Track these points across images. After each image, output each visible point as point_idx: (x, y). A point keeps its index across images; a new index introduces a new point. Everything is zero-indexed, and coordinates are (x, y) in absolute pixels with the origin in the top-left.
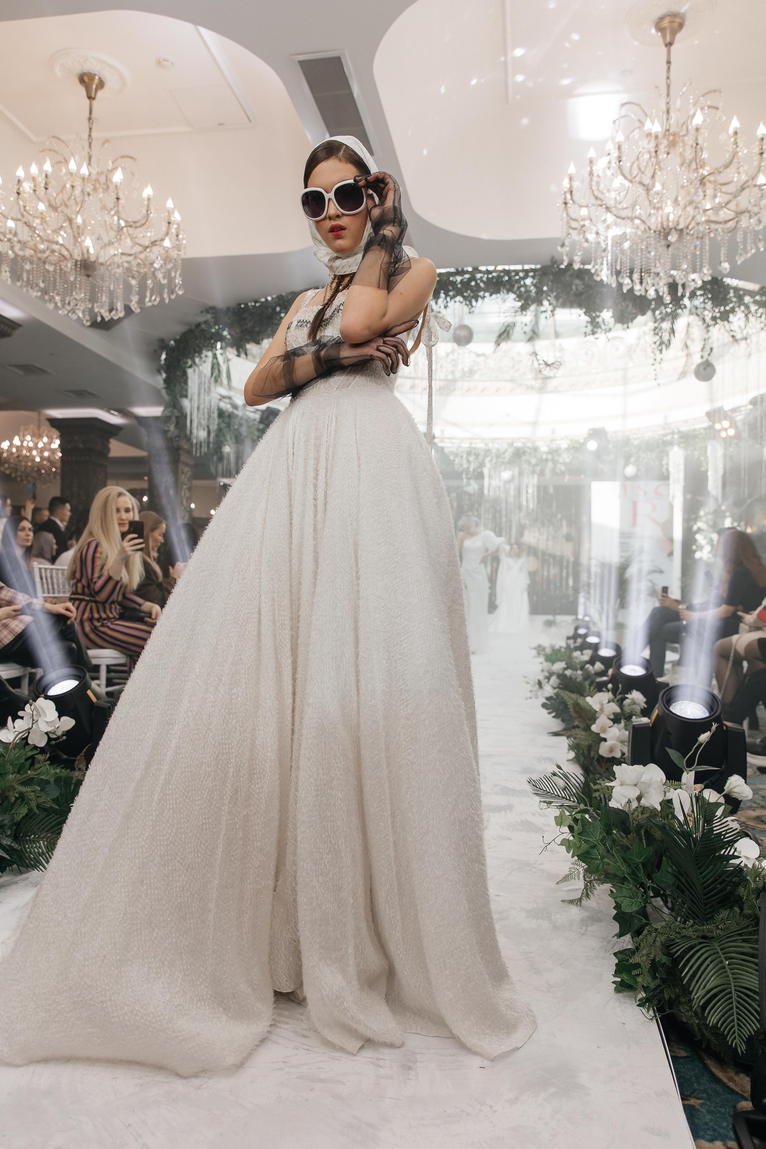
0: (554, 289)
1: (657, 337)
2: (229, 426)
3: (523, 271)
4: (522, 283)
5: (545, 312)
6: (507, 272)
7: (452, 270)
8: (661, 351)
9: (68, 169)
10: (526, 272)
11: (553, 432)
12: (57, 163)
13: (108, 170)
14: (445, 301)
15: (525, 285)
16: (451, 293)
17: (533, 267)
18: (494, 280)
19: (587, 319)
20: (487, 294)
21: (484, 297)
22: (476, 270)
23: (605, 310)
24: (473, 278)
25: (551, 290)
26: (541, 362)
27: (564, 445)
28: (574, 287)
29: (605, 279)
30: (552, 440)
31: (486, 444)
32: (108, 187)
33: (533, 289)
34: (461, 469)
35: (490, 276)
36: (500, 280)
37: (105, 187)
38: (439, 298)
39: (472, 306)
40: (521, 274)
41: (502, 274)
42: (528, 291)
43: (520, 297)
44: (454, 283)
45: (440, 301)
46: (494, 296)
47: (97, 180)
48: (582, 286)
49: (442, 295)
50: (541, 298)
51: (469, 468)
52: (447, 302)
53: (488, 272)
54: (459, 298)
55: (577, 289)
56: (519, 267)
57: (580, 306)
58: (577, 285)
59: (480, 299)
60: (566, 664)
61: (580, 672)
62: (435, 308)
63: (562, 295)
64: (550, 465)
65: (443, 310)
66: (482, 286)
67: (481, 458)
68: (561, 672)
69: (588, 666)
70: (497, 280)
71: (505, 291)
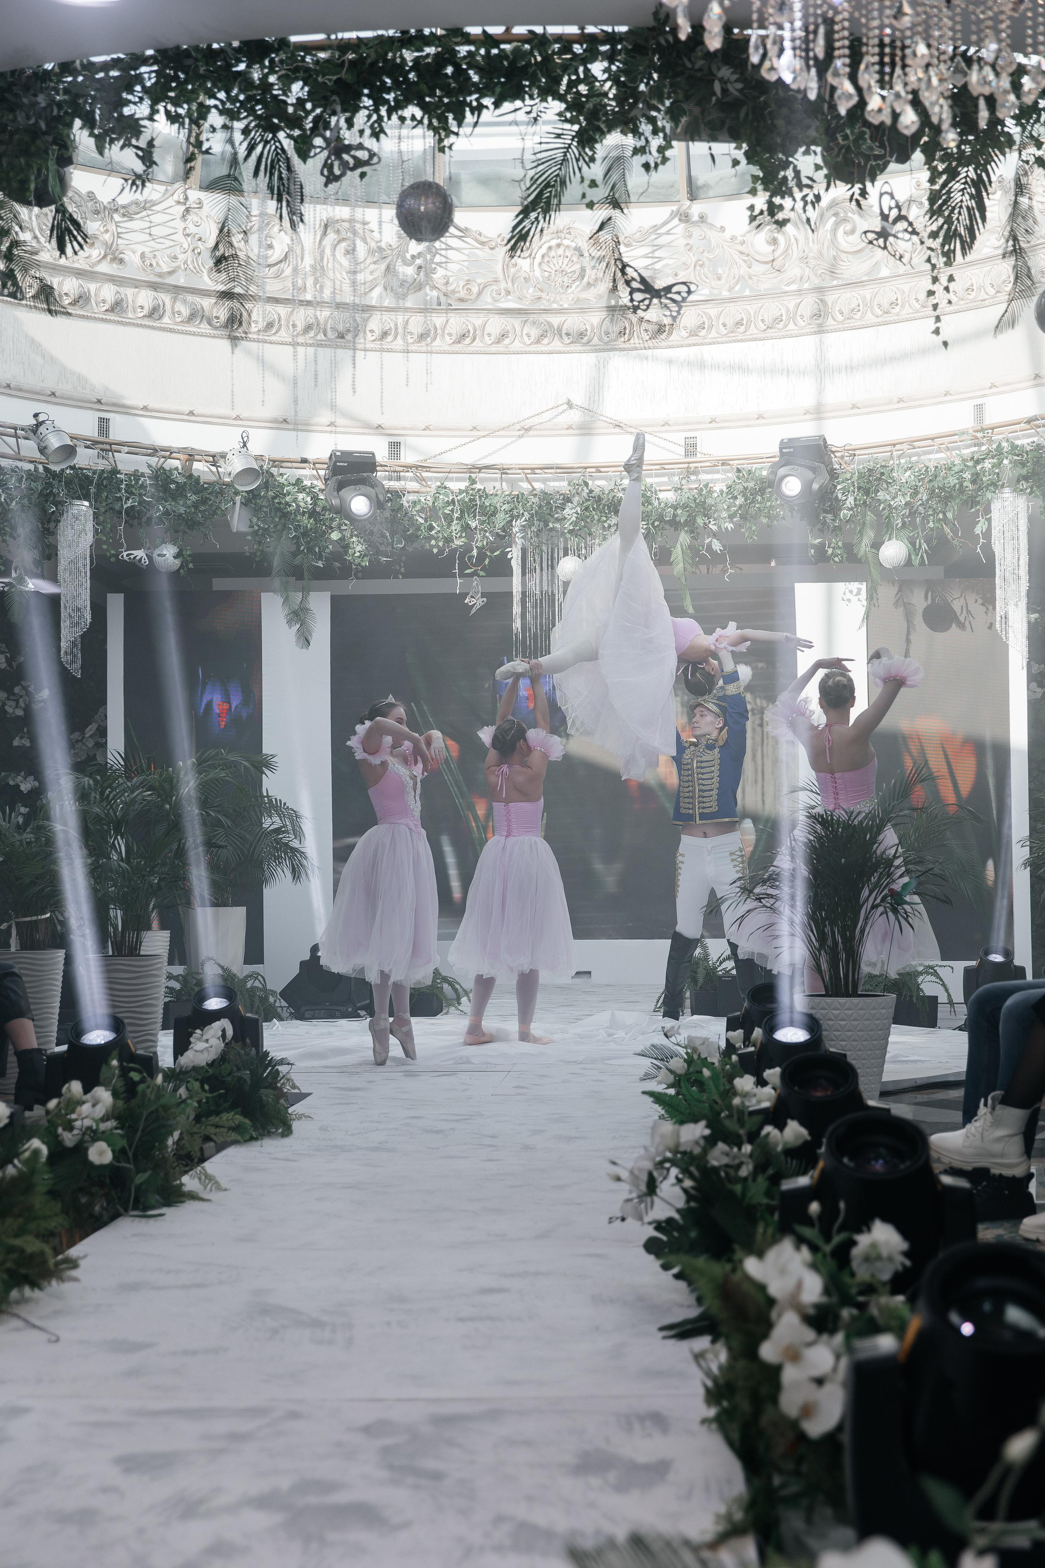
0: (666, 90)
1: (941, 221)
3: (582, 38)
4: (580, 71)
5: (642, 150)
6: (540, 41)
7: (391, 33)
8: (949, 256)
10: (592, 41)
11: (691, 448)
14: (375, 117)
15: (589, 79)
16: (391, 97)
17: (608, 29)
18: (506, 63)
19: (754, 170)
20: (488, 101)
21: (480, 108)
22: (457, 34)
23: (801, 149)
24: (448, 56)
25: (657, 93)
27: (719, 487)
28: (717, 86)
29: (788, 78)
30: (688, 473)
31: (512, 483)
33: (610, 90)
34: (446, 552)
35: (495, 51)
36: (521, 63)
38: (356, 109)
39: (449, 132)
40: (578, 49)
41: (527, 47)
42: (596, 94)
43: (575, 106)
44: (397, 70)
45: (360, 118)
46: (507, 106)
48: (739, 86)
49: (367, 102)
50: (633, 113)
51: (468, 549)
53: (489, 41)
54: (412, 110)
55: (725, 91)
56: (571, 29)
57: (735, 136)
58: (723, 82)
59: (468, 115)
60: (707, 1126)
61: (747, 1148)
62: (349, 137)
63: (686, 106)
64: (684, 538)
65: (370, 143)
66: (476, 78)
67: (500, 519)
68: (697, 1150)
69: (768, 1129)
70: (512, 63)
71: (536, 92)
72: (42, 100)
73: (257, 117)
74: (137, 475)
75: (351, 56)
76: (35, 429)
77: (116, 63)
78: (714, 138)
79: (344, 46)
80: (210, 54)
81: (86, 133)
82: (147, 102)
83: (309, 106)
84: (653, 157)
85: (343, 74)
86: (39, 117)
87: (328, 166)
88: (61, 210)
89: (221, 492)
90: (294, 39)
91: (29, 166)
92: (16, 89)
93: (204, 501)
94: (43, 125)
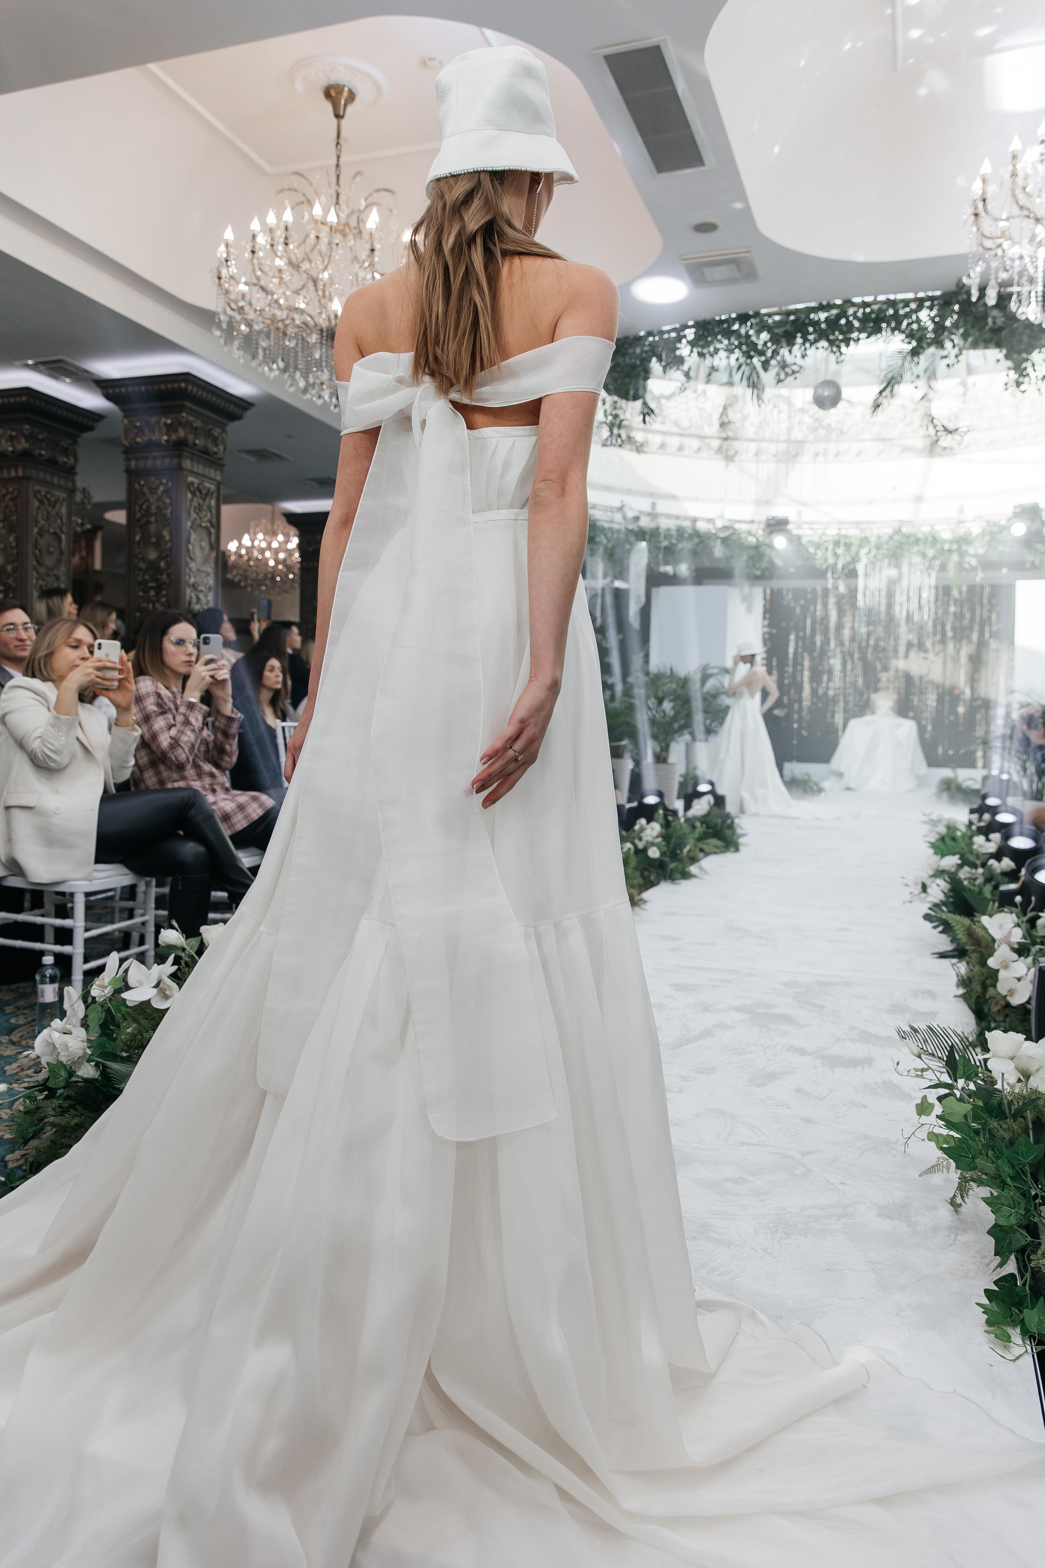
0: (961, 324)
3: (915, 300)
4: (914, 317)
5: (946, 357)
6: (892, 303)
7: (813, 304)
9: (312, 216)
10: (920, 302)
11: (961, 510)
12: (297, 205)
13: (360, 211)
14: (803, 348)
15: (918, 321)
16: (811, 337)
17: (930, 294)
18: (873, 316)
19: (1009, 364)
20: (863, 335)
21: (859, 339)
22: (848, 303)
23: (1036, 351)
24: (843, 314)
25: (956, 325)
26: (940, 428)
27: (976, 529)
28: (990, 321)
29: (1032, 318)
30: (959, 522)
31: (862, 530)
32: (360, 232)
33: (930, 326)
34: (825, 566)
35: (868, 310)
36: (882, 315)
37: (356, 231)
38: (794, 345)
39: (841, 354)
40: (913, 306)
41: (885, 307)
42: (922, 329)
43: (911, 336)
44: (816, 324)
45: (796, 349)
46: (873, 338)
47: (347, 224)
48: (1003, 319)
49: (799, 340)
50: (942, 338)
51: (836, 564)
52: (806, 349)
53: (865, 305)
54: (824, 343)
55: (994, 323)
56: (910, 296)
57: (999, 345)
58: (994, 318)
59: (852, 343)
60: (960, 859)
61: (980, 870)
62: (789, 359)
63: (972, 332)
64: (955, 557)
65: (799, 361)
66: (856, 324)
67: (854, 549)
68: (953, 870)
69: (992, 862)
70: (877, 317)
71: (889, 330)
72: (638, 350)
73: (743, 353)
74: (669, 530)
75: (792, 318)
76: (621, 509)
77: (674, 330)
78: (986, 347)
79: (789, 313)
80: (721, 322)
81: (658, 364)
82: (689, 348)
83: (769, 344)
84: (951, 360)
85: (788, 327)
86: (636, 358)
87: (778, 374)
88: (645, 404)
89: (709, 538)
90: (763, 311)
91: (630, 383)
92: (626, 346)
93: (701, 542)
94: (638, 363)
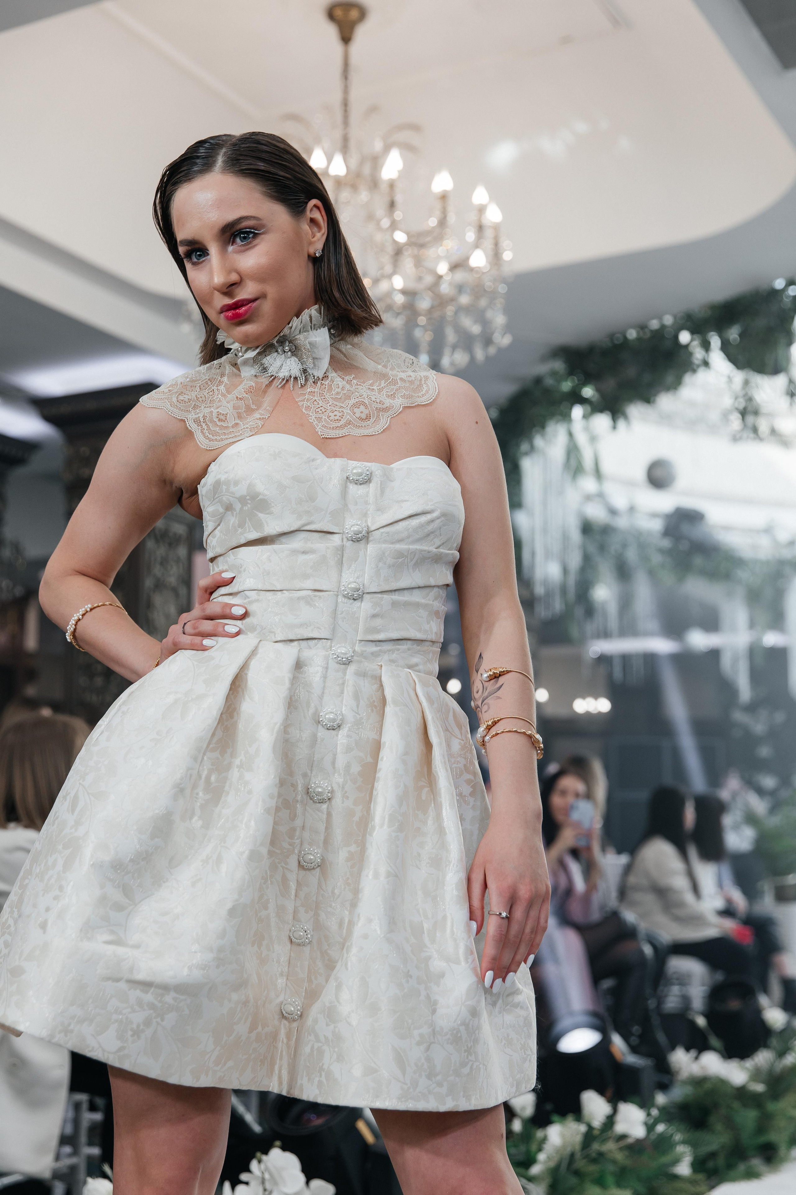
2: (602, 548)
32: (376, 183)
37: (371, 183)
